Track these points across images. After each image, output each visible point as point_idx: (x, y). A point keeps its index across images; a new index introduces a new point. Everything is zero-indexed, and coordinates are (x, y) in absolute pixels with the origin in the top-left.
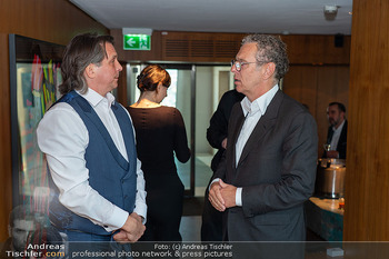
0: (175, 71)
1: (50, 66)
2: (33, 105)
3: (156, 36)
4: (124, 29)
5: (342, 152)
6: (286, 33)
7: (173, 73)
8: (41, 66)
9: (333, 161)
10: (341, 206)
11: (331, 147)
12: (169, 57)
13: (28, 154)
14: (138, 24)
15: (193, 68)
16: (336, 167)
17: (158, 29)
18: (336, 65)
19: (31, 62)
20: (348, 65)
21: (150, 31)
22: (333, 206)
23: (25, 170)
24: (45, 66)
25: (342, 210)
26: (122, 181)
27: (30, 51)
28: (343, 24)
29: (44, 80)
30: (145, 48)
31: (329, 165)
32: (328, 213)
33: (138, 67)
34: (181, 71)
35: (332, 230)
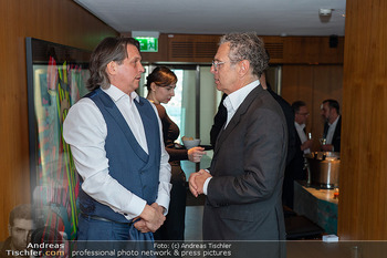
0: (181, 71)
1: (64, 67)
2: (50, 103)
3: (163, 39)
4: (133, 33)
5: (336, 146)
6: (284, 35)
7: (179, 73)
8: (56, 67)
9: (329, 154)
10: (335, 196)
11: (327, 141)
12: (175, 58)
13: (47, 149)
14: (146, 27)
15: (198, 68)
16: (331, 159)
17: (165, 31)
18: (330, 64)
19: (47, 64)
20: (342, 64)
21: (157, 34)
22: (328, 196)
23: (43, 163)
24: (60, 68)
25: (337, 200)
26: (141, 172)
27: (46, 53)
28: (337, 26)
29: (59, 81)
30: (152, 50)
31: (324, 157)
32: (324, 202)
33: (147, 67)
34: (187, 72)
35: (327, 218)
